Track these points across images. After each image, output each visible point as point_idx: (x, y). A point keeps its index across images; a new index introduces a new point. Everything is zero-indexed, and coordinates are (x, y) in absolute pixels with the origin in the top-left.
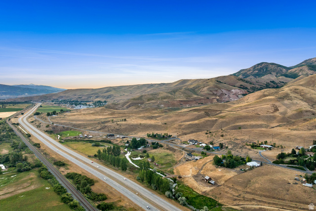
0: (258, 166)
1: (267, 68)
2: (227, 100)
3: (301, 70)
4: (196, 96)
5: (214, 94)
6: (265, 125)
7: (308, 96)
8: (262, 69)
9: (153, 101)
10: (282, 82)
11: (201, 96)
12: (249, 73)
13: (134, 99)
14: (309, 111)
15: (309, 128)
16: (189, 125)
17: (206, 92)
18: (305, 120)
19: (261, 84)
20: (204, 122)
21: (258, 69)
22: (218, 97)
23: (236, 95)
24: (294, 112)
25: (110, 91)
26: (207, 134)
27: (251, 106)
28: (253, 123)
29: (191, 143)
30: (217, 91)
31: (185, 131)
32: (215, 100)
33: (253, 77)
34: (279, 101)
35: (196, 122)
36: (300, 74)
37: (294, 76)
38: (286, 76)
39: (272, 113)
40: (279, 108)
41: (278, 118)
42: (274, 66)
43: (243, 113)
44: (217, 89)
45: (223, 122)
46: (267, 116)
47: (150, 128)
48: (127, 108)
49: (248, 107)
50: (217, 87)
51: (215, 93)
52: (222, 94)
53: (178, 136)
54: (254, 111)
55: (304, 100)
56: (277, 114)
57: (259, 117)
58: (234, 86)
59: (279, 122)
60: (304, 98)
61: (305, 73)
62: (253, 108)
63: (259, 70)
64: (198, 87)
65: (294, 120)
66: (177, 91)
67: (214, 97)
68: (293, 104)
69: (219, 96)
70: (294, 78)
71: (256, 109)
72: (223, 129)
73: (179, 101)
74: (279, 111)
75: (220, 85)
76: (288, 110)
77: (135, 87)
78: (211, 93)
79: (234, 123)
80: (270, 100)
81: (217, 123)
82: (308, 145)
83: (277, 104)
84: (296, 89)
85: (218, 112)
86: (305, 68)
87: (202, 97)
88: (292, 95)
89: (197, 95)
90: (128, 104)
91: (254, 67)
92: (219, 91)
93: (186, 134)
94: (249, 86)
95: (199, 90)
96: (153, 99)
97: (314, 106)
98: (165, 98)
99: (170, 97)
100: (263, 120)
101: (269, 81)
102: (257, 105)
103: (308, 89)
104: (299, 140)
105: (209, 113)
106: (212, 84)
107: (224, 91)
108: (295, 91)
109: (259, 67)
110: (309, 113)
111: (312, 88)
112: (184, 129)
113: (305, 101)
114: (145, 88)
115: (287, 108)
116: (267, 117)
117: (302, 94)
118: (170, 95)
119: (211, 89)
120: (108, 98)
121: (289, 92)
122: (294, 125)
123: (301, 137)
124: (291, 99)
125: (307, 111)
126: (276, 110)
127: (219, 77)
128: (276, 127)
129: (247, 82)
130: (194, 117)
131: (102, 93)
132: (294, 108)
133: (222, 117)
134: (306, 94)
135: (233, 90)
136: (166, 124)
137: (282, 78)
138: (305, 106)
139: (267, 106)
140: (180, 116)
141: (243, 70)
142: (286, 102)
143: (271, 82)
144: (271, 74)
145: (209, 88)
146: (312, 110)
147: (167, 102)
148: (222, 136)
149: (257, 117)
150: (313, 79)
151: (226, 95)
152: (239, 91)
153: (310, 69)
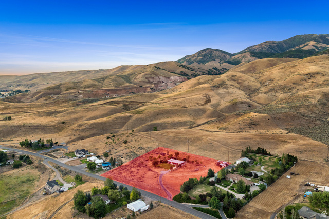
0: (145, 211)
1: (211, 55)
2: (163, 88)
3: (244, 56)
4: (127, 84)
5: (149, 82)
6: (191, 121)
7: (246, 83)
8: (207, 55)
9: (72, 91)
10: (225, 69)
11: (134, 84)
12: (193, 59)
13: (49, 89)
14: (245, 102)
15: (241, 127)
16: (92, 124)
17: (140, 80)
18: (238, 115)
19: (203, 71)
20: (113, 120)
21: (202, 55)
22: (153, 86)
23: (175, 83)
24: (228, 104)
25: (36, 78)
26: (108, 138)
27: (181, 97)
28: (176, 119)
29: (78, 155)
30: (153, 78)
31: (83, 134)
32: (149, 88)
33: (197, 63)
34: (213, 90)
35: (104, 119)
36: (243, 60)
37: (236, 63)
38: (230, 62)
39: (202, 105)
40: (212, 99)
41: (208, 112)
42: (218, 52)
43: (167, 106)
44: (153, 76)
45: (137, 120)
46: (195, 109)
47: (37, 130)
48: (37, 99)
49: (178, 97)
50: (154, 73)
51: (151, 80)
52: (159, 82)
53: (68, 143)
54: (181, 102)
55: (241, 88)
56: (208, 106)
57: (186, 111)
58: (175, 73)
59: (209, 117)
60: (241, 86)
61: (247, 60)
62: (181, 100)
63: (204, 56)
64: (134, 74)
65: (227, 114)
66: (106, 78)
67: (148, 85)
68: (228, 93)
69: (154, 84)
70: (236, 65)
71: (184, 101)
72: (135, 130)
73: (106, 90)
74: (211, 103)
75: (159, 72)
76: (222, 101)
77: (68, 74)
78: (147, 80)
79: (152, 120)
80: (204, 89)
81: (130, 121)
82: (235, 157)
83: (211, 93)
84: (233, 76)
85: (140, 105)
86: (248, 55)
87: (135, 86)
88: (229, 83)
89: (131, 83)
90: (39, 94)
91: (199, 53)
92: (156, 78)
93: (82, 138)
94: (190, 73)
95: (134, 77)
96: (74, 89)
97: (251, 95)
98: (89, 87)
99: (95, 85)
100: (190, 115)
101: (211, 68)
102: (188, 95)
103: (246, 75)
104: (223, 149)
105: (130, 106)
106: (149, 70)
107: (162, 79)
108: (233, 78)
109: (204, 53)
110: (244, 105)
111: (251, 75)
112: (83, 131)
113: (242, 90)
114: (80, 75)
115: (221, 98)
116: (195, 111)
117: (240, 81)
118: (96, 83)
119: (147, 76)
120: (31, 86)
121: (226, 79)
122: (225, 122)
123: (227, 145)
124: (227, 88)
125: (242, 103)
126: (208, 101)
127: (159, 63)
128: (203, 124)
129: (188, 68)
130: (106, 112)
131: (27, 81)
132: (229, 98)
133: (138, 113)
134: (244, 81)
135: (172, 78)
136: (63, 123)
137: (225, 65)
138: (241, 96)
139: (198, 96)
140: (88, 111)
141: (188, 56)
142: (221, 91)
143: (213, 68)
144: (214, 60)
145: (145, 75)
146: (248, 100)
147: (90, 91)
148: (126, 142)
149: (183, 111)
150: (254, 66)
151: (163, 82)
152: (179, 78)
153: (253, 56)
